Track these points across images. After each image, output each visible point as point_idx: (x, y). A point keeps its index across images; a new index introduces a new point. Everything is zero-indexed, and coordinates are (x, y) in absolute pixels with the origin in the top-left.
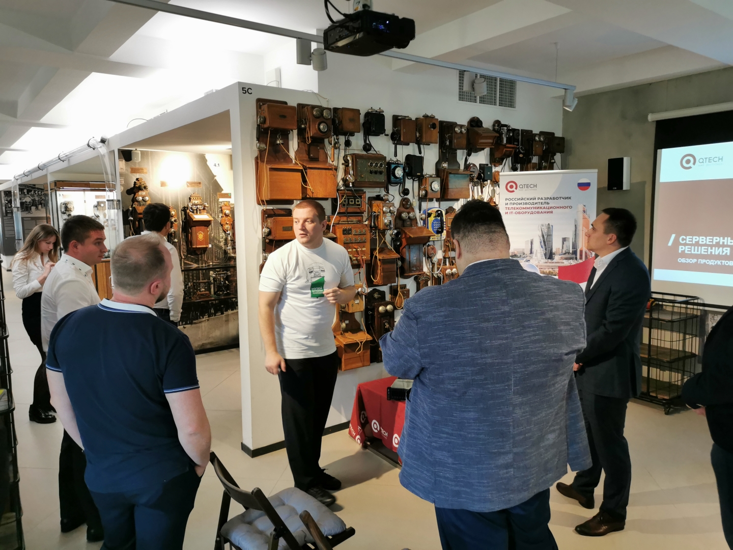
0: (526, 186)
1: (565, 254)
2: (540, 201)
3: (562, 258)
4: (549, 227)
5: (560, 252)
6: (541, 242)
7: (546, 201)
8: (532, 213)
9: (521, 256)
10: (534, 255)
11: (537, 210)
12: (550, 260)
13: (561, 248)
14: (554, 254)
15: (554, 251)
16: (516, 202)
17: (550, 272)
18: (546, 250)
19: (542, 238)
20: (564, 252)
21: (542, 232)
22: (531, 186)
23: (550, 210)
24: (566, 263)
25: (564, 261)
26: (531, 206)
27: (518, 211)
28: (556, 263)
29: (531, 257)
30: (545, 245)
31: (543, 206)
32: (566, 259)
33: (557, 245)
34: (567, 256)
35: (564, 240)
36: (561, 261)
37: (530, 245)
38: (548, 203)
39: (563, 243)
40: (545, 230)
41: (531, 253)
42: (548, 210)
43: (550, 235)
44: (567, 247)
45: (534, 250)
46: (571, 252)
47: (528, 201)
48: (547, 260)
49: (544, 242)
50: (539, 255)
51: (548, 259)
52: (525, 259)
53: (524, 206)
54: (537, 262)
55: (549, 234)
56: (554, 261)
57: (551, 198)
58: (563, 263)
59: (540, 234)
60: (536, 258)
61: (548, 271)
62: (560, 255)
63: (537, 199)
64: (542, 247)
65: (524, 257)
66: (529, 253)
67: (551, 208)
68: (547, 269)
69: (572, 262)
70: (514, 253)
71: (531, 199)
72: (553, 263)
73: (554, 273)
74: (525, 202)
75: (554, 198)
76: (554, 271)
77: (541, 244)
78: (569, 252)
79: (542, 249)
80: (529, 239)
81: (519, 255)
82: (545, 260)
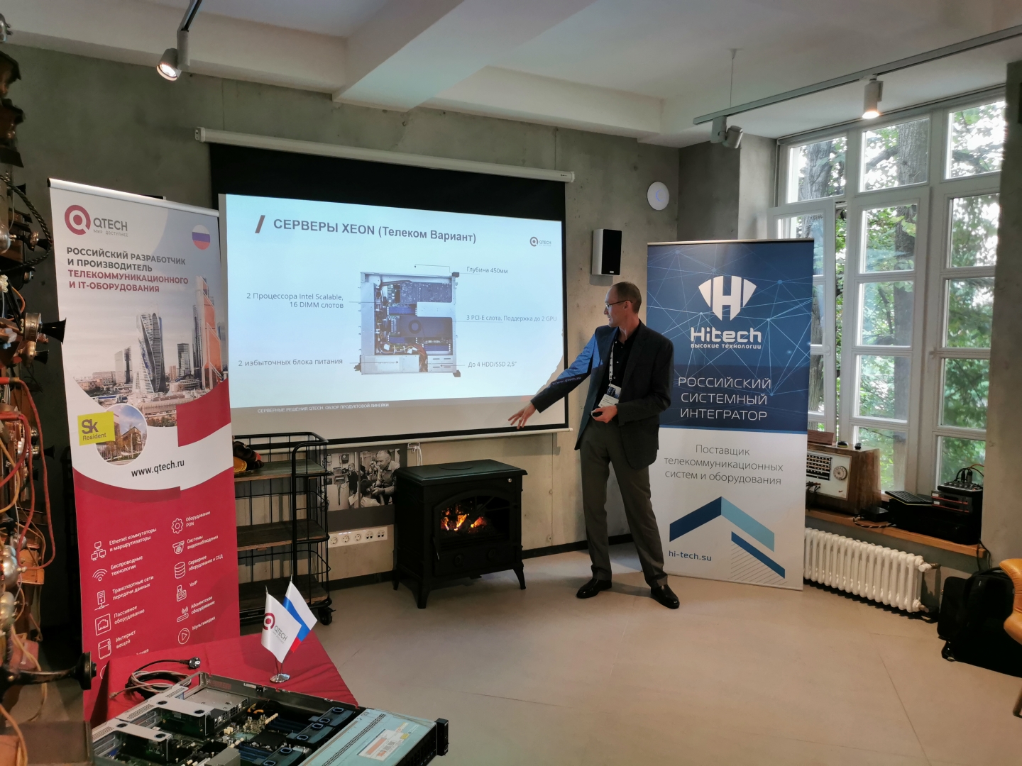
0: (107, 222)
1: (184, 378)
2: (135, 261)
3: (182, 388)
4: (156, 322)
5: (177, 374)
6: (144, 355)
7: (146, 263)
8: (123, 289)
9: (108, 389)
10: (134, 384)
11: (132, 282)
12: (161, 394)
13: (177, 367)
14: (168, 378)
15: (167, 371)
16: (89, 259)
17: (163, 418)
18: (153, 370)
19: (145, 346)
20: (183, 374)
21: (144, 329)
22: (118, 225)
23: (154, 284)
24: (188, 396)
25: (184, 393)
26: (119, 271)
27: (96, 280)
28: (172, 398)
29: (129, 391)
30: (152, 361)
31: (141, 273)
32: (188, 388)
33: (170, 361)
35: (181, 348)
36: (179, 393)
37: (125, 363)
38: (150, 269)
39: (180, 357)
40: (150, 328)
41: (129, 380)
42: (151, 284)
43: (158, 339)
44: (186, 364)
45: (133, 374)
46: (193, 373)
47: (114, 260)
48: (156, 395)
49: (150, 354)
50: (143, 384)
51: (159, 391)
52: (118, 396)
53: (108, 271)
54: (140, 401)
55: (157, 337)
56: (170, 394)
57: (153, 259)
58: (183, 397)
59: (141, 336)
60: (137, 391)
61: (160, 418)
62: (177, 381)
63: (129, 256)
64: (147, 367)
65: (116, 392)
66: (125, 380)
67: (156, 279)
68: (158, 414)
69: (196, 394)
70: (95, 382)
71: (119, 255)
72: (167, 399)
73: (170, 421)
74: (108, 260)
75: (159, 260)
76: (170, 415)
77: (144, 360)
78: (191, 375)
79: (146, 370)
80: (123, 349)
81: (105, 388)
82: (153, 395)
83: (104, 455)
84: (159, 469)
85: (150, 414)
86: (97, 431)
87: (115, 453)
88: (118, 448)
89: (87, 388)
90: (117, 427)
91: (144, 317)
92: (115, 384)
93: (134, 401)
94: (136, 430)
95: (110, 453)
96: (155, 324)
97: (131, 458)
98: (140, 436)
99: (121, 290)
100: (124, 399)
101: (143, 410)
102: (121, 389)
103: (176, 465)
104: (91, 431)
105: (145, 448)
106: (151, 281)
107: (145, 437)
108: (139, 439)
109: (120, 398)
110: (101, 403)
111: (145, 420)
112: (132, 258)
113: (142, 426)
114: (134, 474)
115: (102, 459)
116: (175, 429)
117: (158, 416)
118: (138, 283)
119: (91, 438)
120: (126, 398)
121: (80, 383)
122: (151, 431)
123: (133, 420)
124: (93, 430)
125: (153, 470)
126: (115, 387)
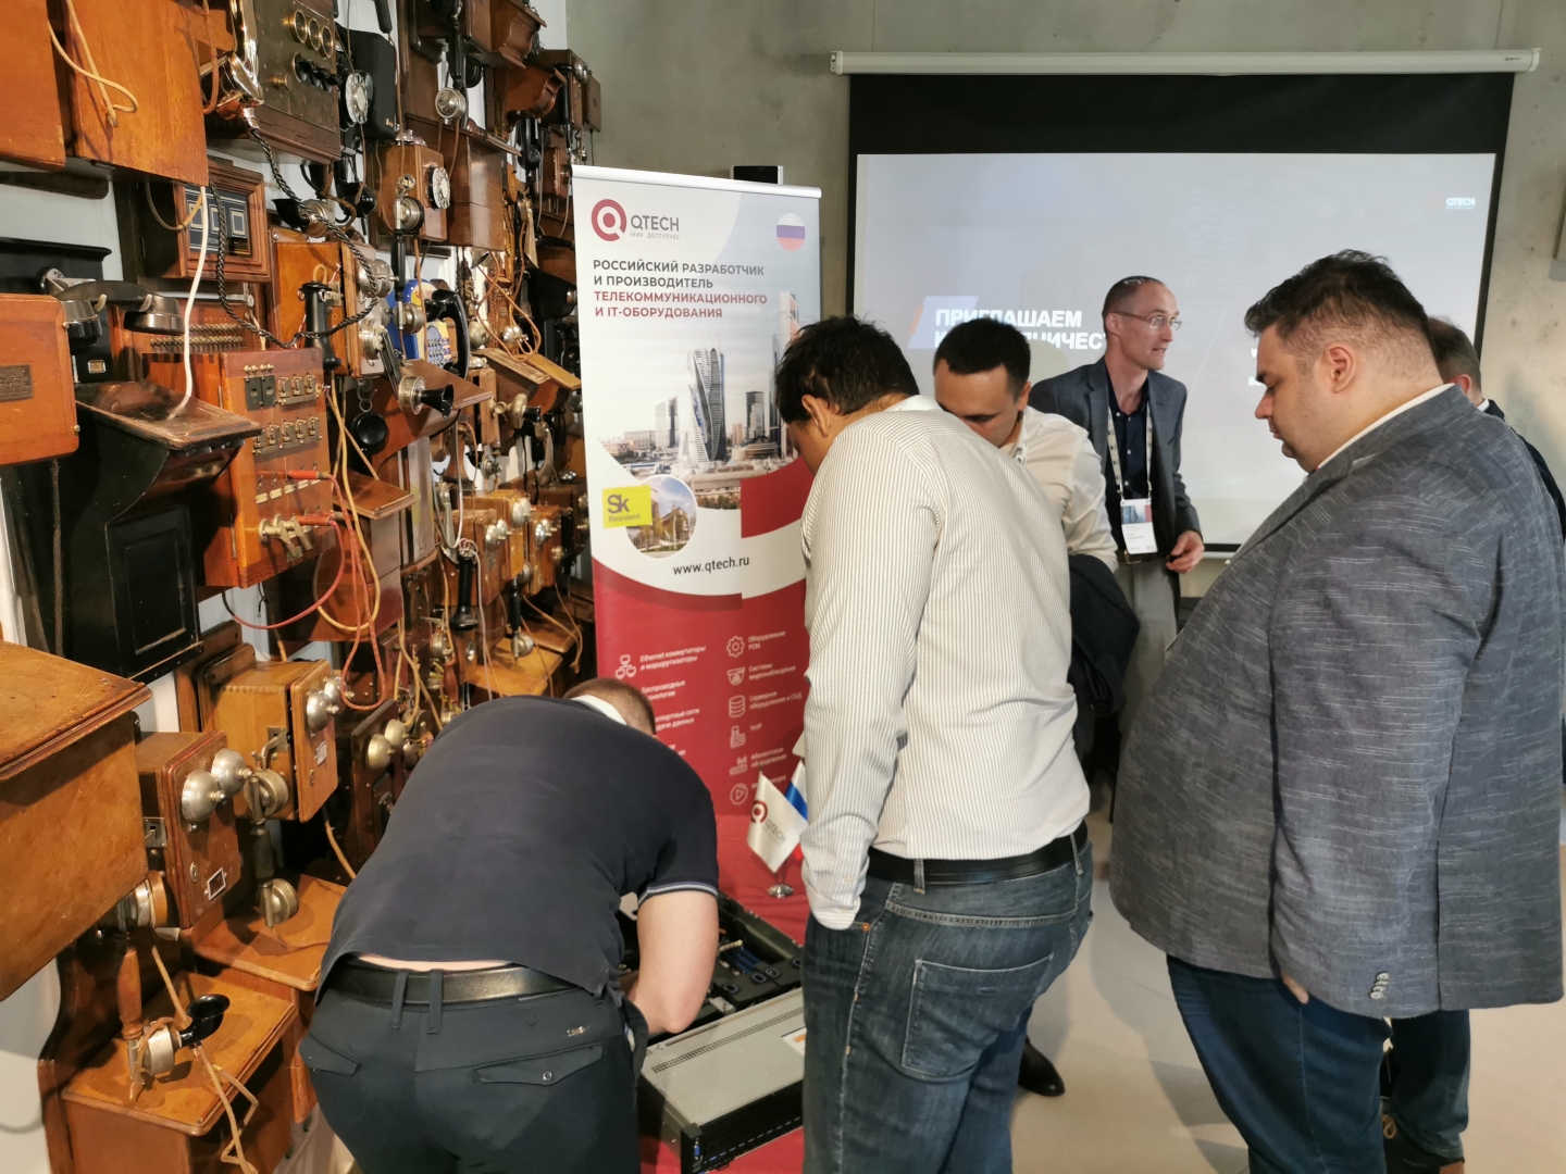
0: (649, 221)
1: (754, 441)
2: (688, 274)
3: (747, 453)
4: (715, 361)
5: (744, 436)
6: (696, 408)
7: (704, 276)
8: (670, 314)
9: (644, 455)
10: (680, 449)
11: (682, 305)
12: (719, 463)
13: (745, 424)
14: (730, 443)
15: (729, 431)
16: (624, 274)
17: (721, 498)
18: (709, 430)
19: (698, 395)
20: (752, 436)
21: (697, 371)
22: (666, 224)
23: (716, 306)
24: (759, 467)
25: (754, 463)
26: (664, 290)
27: (632, 304)
28: (735, 469)
29: (673, 458)
30: (707, 418)
31: (697, 291)
32: (759, 455)
33: (735, 417)
34: (759, 446)
35: (752, 398)
36: (746, 463)
37: (668, 419)
38: (709, 284)
39: (749, 410)
40: (706, 370)
41: (673, 443)
42: (710, 307)
43: (717, 386)
44: (758, 420)
45: (680, 434)
46: (767, 434)
47: (657, 274)
48: (711, 464)
49: (705, 406)
50: (693, 449)
51: (717, 459)
52: (657, 464)
53: (649, 290)
54: (688, 472)
55: (716, 382)
56: (731, 464)
57: (715, 269)
58: (751, 468)
59: (693, 381)
60: (685, 458)
61: (716, 497)
62: (743, 445)
63: (680, 268)
64: (700, 424)
65: (654, 459)
66: (668, 442)
67: (718, 298)
68: (714, 491)
69: (770, 465)
70: (626, 445)
71: (666, 267)
72: (727, 470)
73: (731, 502)
74: (649, 275)
75: (723, 270)
76: (731, 494)
77: (697, 416)
78: (764, 437)
79: (699, 429)
80: (667, 402)
81: (640, 453)
82: (710, 464)
83: (637, 542)
84: (712, 566)
85: (701, 490)
86: (627, 510)
87: (651, 540)
88: (656, 535)
89: (616, 453)
90: (655, 506)
91: (698, 353)
92: (653, 448)
93: (680, 472)
94: (681, 512)
95: (644, 540)
96: (714, 363)
97: (673, 549)
98: (686, 519)
99: (667, 316)
100: (665, 469)
101: (692, 485)
102: (661, 455)
103: (737, 562)
104: (619, 510)
105: (692, 537)
106: (711, 301)
107: (693, 522)
108: (684, 524)
109: (660, 467)
110: (634, 473)
111: (695, 499)
112: (684, 269)
113: (691, 507)
114: (677, 571)
115: (634, 548)
116: (737, 513)
117: (714, 495)
118: (691, 306)
119: (620, 519)
120: (668, 468)
121: (606, 445)
122: (704, 515)
123: (678, 498)
124: (623, 509)
125: (703, 567)
126: (654, 452)
